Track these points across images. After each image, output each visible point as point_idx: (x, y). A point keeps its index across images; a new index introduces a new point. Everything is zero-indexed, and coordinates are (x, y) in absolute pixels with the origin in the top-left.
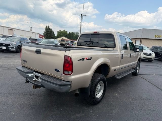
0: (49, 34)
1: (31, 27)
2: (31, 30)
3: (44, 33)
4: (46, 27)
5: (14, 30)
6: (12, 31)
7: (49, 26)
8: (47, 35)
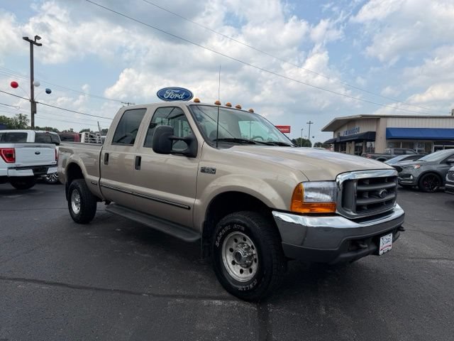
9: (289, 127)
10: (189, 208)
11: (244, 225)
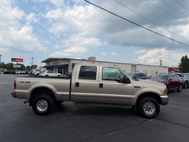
0: (187, 66)
1: (161, 61)
2: (161, 64)
3: (180, 65)
4: (183, 57)
5: (137, 66)
6: (135, 67)
7: (186, 57)
8: (184, 68)
9: (22, 59)
10: (130, 98)
11: (152, 100)
